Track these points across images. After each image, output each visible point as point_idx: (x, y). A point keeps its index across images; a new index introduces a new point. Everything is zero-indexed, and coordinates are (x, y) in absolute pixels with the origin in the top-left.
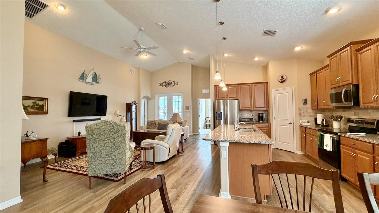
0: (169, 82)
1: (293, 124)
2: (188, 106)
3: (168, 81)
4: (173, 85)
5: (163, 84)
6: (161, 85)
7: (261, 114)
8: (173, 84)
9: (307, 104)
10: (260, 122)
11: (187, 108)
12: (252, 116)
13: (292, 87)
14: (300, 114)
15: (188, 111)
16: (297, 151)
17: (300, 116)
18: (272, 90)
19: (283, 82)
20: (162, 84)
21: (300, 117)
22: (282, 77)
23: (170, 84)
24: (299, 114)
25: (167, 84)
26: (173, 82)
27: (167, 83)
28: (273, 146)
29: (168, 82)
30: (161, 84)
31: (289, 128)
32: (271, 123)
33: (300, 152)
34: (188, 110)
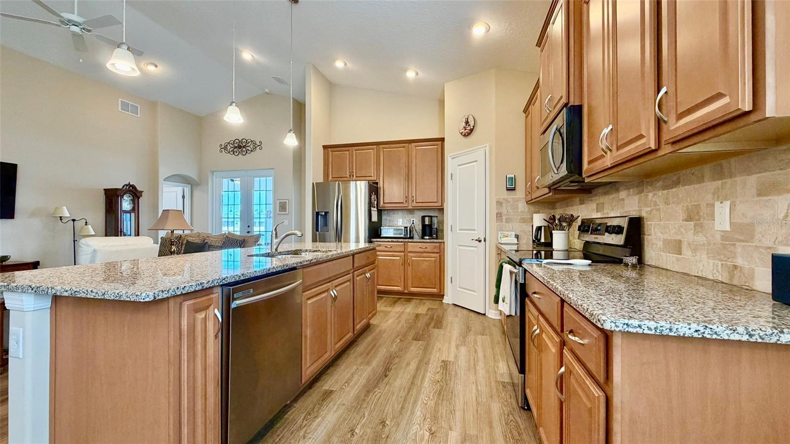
0: (241, 142)
1: (485, 241)
2: (286, 202)
3: (240, 140)
4: (250, 149)
5: (229, 148)
6: (223, 150)
7: (427, 219)
8: (252, 146)
9: (514, 190)
10: (426, 237)
11: (283, 207)
12: (413, 223)
13: (485, 145)
14: (499, 216)
15: (285, 213)
16: (490, 311)
17: (499, 220)
18: (449, 157)
19: (469, 134)
20: (225, 148)
21: (499, 223)
22: (467, 122)
23: (244, 147)
24: (497, 217)
25: (236, 147)
26: (252, 141)
27: (236, 145)
28: (447, 298)
29: (239, 142)
30: (223, 147)
31: (476, 251)
32: (445, 240)
33: (496, 314)
34: (286, 211)
